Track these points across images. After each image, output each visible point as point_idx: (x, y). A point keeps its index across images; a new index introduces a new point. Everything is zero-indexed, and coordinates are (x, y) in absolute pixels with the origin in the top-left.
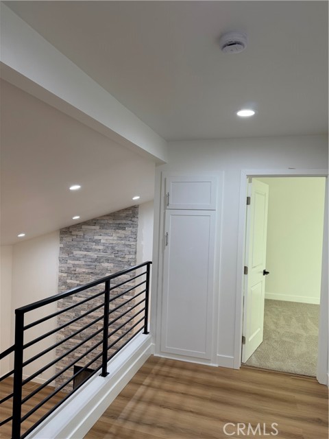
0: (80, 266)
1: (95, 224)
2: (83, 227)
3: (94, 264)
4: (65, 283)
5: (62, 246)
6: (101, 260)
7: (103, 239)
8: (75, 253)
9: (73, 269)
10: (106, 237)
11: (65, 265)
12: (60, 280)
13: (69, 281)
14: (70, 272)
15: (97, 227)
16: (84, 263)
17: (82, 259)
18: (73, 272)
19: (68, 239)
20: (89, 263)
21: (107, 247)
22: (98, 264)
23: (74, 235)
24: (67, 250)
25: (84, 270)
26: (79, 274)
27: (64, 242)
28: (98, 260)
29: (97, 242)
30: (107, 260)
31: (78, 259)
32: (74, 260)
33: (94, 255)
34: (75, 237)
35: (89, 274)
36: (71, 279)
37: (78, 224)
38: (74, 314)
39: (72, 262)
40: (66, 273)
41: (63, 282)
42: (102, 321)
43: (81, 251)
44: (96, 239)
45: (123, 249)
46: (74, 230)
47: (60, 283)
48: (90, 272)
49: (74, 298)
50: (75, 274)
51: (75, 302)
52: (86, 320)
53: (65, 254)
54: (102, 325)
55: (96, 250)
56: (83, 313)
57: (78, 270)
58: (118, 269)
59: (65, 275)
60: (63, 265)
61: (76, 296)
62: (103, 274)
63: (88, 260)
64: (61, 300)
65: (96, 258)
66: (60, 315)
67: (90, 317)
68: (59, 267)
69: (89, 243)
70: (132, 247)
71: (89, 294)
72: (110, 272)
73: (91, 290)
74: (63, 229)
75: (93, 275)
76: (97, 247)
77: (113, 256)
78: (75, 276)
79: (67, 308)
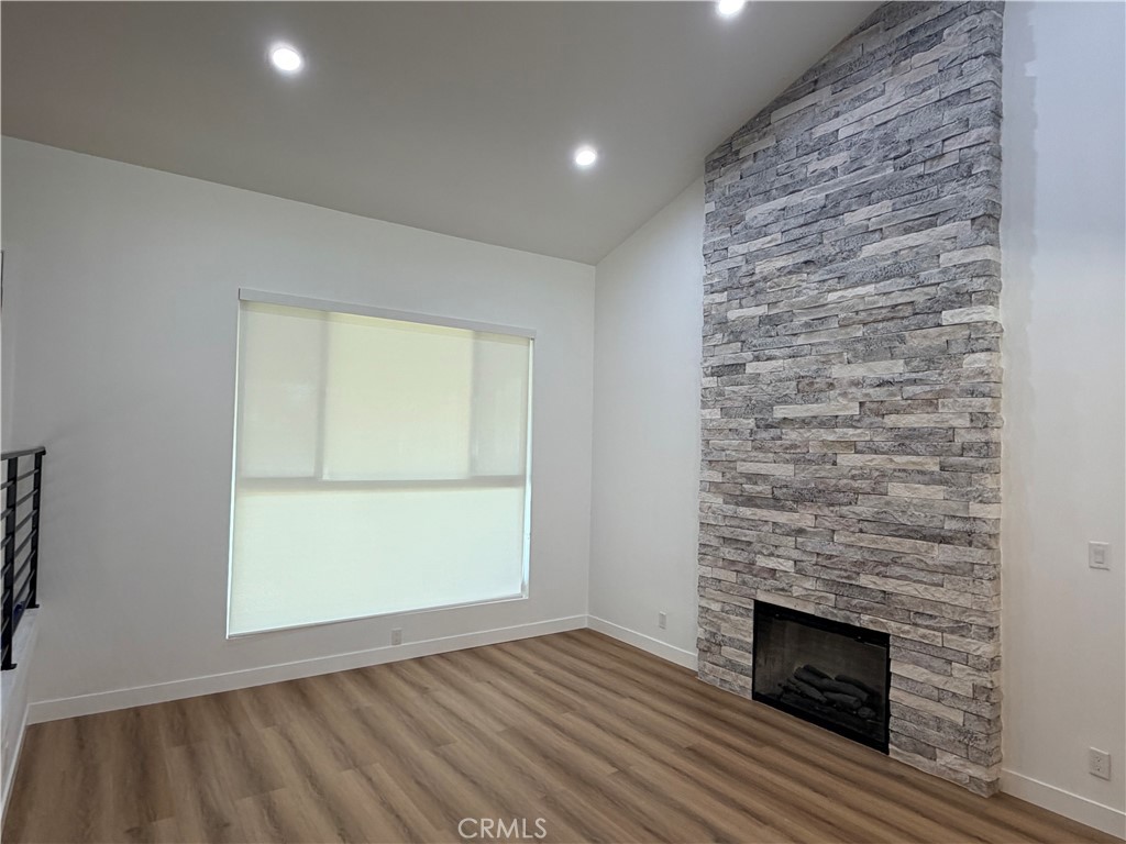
0: (765, 254)
1: (814, 86)
2: (775, 116)
3: (815, 227)
4: (723, 324)
5: (711, 207)
6: (841, 209)
7: (844, 127)
8: (750, 214)
9: (744, 269)
10: (858, 113)
11: (723, 266)
12: (707, 315)
13: (733, 315)
14: (739, 285)
15: (824, 95)
16: (780, 239)
17: (774, 228)
18: (746, 281)
19: (728, 180)
20: (797, 233)
21: (865, 146)
22: (831, 223)
23: (744, 160)
24: (728, 219)
25: (780, 263)
26: (765, 279)
27: (717, 191)
28: (831, 210)
30: (866, 197)
31: (762, 231)
32: (750, 238)
33: (811, 197)
34: (750, 162)
35: (796, 270)
36: (741, 307)
37: (759, 115)
38: (751, 423)
39: (742, 249)
40: (726, 290)
41: (717, 324)
42: (851, 431)
43: (768, 200)
44: (820, 138)
45: (932, 125)
46: (747, 143)
47: (708, 327)
48: (802, 260)
49: (750, 369)
50: (752, 284)
51: (756, 377)
52: (792, 435)
53: (722, 229)
54: (853, 446)
55: (823, 174)
56: (780, 412)
57: (763, 268)
58: (912, 213)
59: (723, 297)
60: (714, 268)
61: (757, 359)
62: (852, 253)
63: (793, 222)
64: (712, 382)
65: (822, 203)
66: (709, 430)
67: (805, 423)
68: (705, 279)
69: (796, 163)
70: (976, 94)
71: (801, 340)
72: (877, 236)
73: (807, 325)
74: (713, 153)
75: (811, 268)
76: (826, 165)
77: (890, 171)
78: (752, 291)
79: (728, 404)
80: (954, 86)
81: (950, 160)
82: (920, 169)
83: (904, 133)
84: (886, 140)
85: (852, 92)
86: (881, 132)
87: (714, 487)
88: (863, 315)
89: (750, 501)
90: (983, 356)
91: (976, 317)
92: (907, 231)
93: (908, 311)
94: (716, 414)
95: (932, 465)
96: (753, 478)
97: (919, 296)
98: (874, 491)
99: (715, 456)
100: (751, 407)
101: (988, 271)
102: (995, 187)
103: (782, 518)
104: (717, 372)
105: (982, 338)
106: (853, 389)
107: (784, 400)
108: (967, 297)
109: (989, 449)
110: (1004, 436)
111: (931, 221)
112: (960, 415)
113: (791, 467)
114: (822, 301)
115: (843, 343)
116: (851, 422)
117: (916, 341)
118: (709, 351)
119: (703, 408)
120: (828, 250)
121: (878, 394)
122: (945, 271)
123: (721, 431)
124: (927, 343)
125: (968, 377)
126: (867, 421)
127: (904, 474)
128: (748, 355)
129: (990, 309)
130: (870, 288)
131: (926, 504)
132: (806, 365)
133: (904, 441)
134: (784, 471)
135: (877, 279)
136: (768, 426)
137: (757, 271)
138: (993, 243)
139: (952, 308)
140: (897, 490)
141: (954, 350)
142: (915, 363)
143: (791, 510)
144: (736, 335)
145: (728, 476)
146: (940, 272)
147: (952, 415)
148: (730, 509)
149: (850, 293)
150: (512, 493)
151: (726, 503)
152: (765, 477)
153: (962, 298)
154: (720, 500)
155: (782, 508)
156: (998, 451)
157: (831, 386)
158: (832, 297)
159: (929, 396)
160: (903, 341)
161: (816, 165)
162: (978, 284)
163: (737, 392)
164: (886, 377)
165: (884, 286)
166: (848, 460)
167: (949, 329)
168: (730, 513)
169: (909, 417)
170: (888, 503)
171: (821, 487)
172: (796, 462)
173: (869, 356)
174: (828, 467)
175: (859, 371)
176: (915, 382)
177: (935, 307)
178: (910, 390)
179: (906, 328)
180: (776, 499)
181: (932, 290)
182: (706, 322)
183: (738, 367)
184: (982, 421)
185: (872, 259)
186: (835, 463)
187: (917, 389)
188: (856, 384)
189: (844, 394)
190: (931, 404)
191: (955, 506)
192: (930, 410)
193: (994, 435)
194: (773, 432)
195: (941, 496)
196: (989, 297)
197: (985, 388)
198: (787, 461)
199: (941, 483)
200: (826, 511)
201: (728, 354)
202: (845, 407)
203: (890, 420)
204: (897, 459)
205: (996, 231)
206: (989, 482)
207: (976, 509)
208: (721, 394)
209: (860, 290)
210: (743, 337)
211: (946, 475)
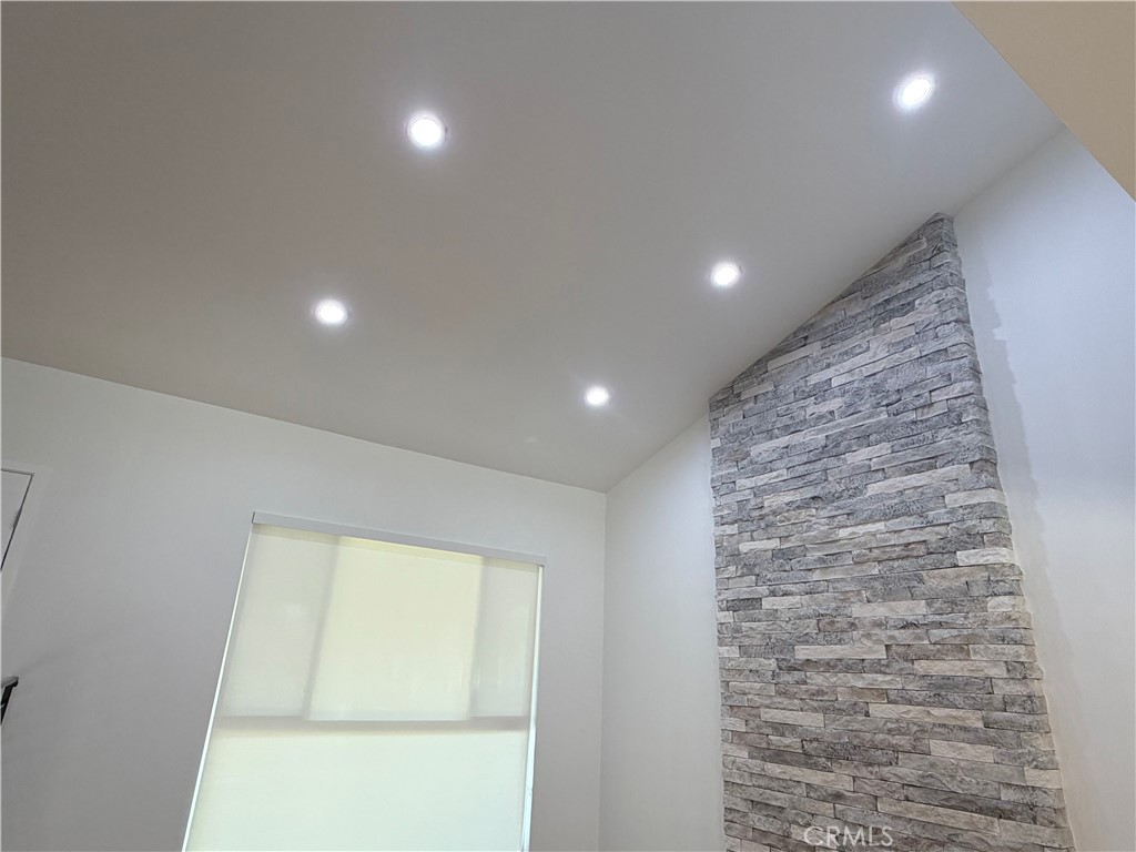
0: (773, 489)
1: (805, 341)
2: (772, 365)
3: (818, 465)
4: (735, 556)
5: (717, 443)
6: (842, 448)
7: (837, 376)
8: (754, 451)
9: (753, 502)
10: (848, 365)
11: (731, 499)
12: (719, 547)
13: (745, 547)
14: (748, 518)
15: (814, 349)
16: (785, 475)
17: (778, 464)
18: (756, 514)
19: (731, 419)
20: (801, 470)
21: (858, 393)
22: (833, 462)
23: (746, 401)
24: (733, 454)
25: (788, 499)
26: (774, 513)
27: (722, 429)
28: (833, 449)
29: (822, 392)
30: (864, 439)
31: (767, 468)
32: (756, 473)
33: (813, 437)
34: (752, 404)
35: (804, 505)
36: (753, 539)
37: (756, 364)
38: (773, 663)
39: (749, 483)
40: (736, 522)
41: (728, 556)
42: (880, 677)
43: (771, 438)
44: (815, 385)
45: (916, 378)
46: (745, 387)
47: (720, 559)
48: (809, 496)
49: (767, 604)
50: (762, 518)
51: (773, 615)
52: (817, 680)
53: (729, 463)
54: (883, 694)
55: (821, 417)
56: (802, 652)
57: (771, 502)
58: (910, 455)
59: (733, 529)
60: (723, 501)
61: (773, 593)
62: (858, 491)
63: (797, 460)
64: (728, 617)
65: (823, 443)
66: (728, 671)
67: (830, 666)
68: (715, 510)
69: (794, 406)
70: (953, 353)
71: (816, 576)
72: (880, 475)
73: (821, 560)
74: (716, 395)
75: (820, 504)
76: (824, 408)
77: (884, 416)
78: (763, 525)
79: (747, 642)
80: (932, 346)
81: (939, 409)
82: (913, 416)
83: (892, 383)
84: (876, 389)
85: (839, 348)
86: (871, 382)
87: (738, 737)
88: (876, 553)
89: (779, 756)
90: (1006, 599)
91: (991, 559)
92: (909, 472)
93: (922, 550)
94: (734, 652)
95: (974, 720)
96: (780, 728)
97: (930, 535)
98: (914, 750)
99: (736, 700)
100: (771, 648)
101: (994, 512)
102: (987, 434)
103: (816, 778)
104: (734, 606)
105: (1001, 581)
106: (876, 631)
107: (805, 639)
108: (978, 537)
109: (1032, 704)
110: (1046, 688)
111: (931, 463)
112: (995, 663)
113: (820, 716)
114: (833, 537)
115: (860, 580)
116: (877, 666)
117: (935, 581)
118: (722, 584)
119: (720, 645)
120: (834, 487)
121: (904, 636)
122: (952, 511)
123: (740, 672)
124: (945, 584)
125: (995, 622)
126: (896, 666)
127: (947, 730)
128: (763, 590)
129: (1004, 551)
130: (880, 526)
131: (975, 768)
132: (825, 602)
133: (941, 690)
134: (812, 721)
135: (885, 517)
136: (792, 669)
137: (766, 504)
138: (995, 486)
139: (966, 549)
140: (940, 749)
141: (976, 591)
142: (937, 605)
143: (825, 769)
144: (749, 567)
145: (752, 724)
146: (947, 512)
147: (984, 663)
148: (756, 765)
149: (861, 529)
150: (514, 737)
151: (751, 757)
152: (793, 728)
153: (973, 539)
154: (746, 755)
155: (815, 767)
156: (1043, 706)
157: (853, 625)
158: (843, 533)
159: (957, 641)
160: (921, 581)
161: (813, 408)
162: (987, 525)
163: (756, 628)
164: (911, 619)
165: (894, 524)
166: (880, 710)
167: (966, 570)
168: (756, 770)
169: (940, 663)
170: (932, 765)
171: (856, 742)
172: (825, 711)
173: (888, 595)
174: (861, 718)
175: (880, 611)
176: (940, 625)
177: (948, 548)
178: (936, 633)
179: (923, 568)
180: (806, 754)
181: (942, 530)
182: (718, 554)
183: (754, 602)
184: (1020, 671)
185: (878, 497)
186: (867, 714)
187: (945, 633)
188: (879, 624)
189: (868, 636)
190: (962, 649)
191: (1007, 770)
192: (961, 656)
193: (1035, 687)
194: (797, 675)
195: (990, 759)
196: (1001, 539)
197: (1013, 633)
198: (815, 710)
199: (989, 742)
200: (864, 772)
201: (744, 588)
202: (870, 651)
203: (921, 666)
204: (936, 712)
205: (995, 474)
206: (1041, 743)
207: (1033, 777)
208: (738, 630)
209: (871, 527)
210: (757, 570)
211: (990, 734)
